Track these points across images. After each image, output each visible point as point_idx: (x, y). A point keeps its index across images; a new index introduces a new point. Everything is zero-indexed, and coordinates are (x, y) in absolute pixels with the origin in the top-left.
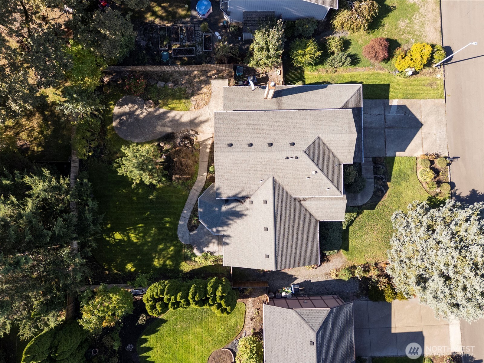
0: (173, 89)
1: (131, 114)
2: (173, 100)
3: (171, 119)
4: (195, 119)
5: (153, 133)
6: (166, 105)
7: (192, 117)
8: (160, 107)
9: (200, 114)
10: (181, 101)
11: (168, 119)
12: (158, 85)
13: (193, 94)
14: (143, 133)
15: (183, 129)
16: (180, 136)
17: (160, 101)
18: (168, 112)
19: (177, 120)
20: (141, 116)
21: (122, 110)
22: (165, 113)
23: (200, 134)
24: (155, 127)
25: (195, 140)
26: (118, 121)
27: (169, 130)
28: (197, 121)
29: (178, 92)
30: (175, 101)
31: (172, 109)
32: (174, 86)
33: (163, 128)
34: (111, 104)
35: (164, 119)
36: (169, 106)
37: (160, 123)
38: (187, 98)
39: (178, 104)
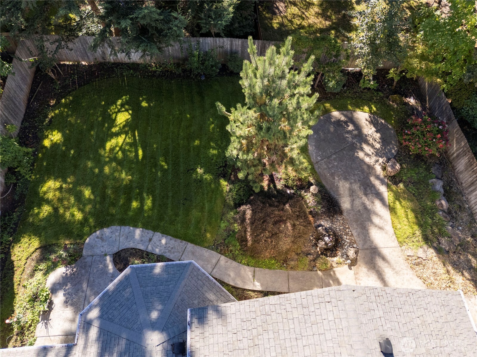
0: (437, 210)
1: (362, 138)
2: (413, 210)
3: (369, 207)
4: (384, 259)
5: (332, 175)
6: (397, 197)
7: (385, 252)
8: (388, 186)
9: (397, 269)
10: (416, 227)
11: (367, 203)
12: (434, 180)
13: (439, 251)
14: (329, 157)
15: (355, 234)
16: (338, 226)
17: (401, 185)
18: (382, 200)
19: (370, 220)
20: (361, 155)
21: (364, 124)
22: (379, 196)
23: (352, 272)
24: (346, 179)
25: (335, 259)
26: (343, 118)
27: (345, 204)
28: (380, 263)
29: (432, 219)
30: (411, 215)
31: (392, 210)
33: (347, 192)
34: (370, 108)
35: (366, 195)
36: (397, 203)
37: (356, 187)
38: (426, 239)
39: (405, 219)
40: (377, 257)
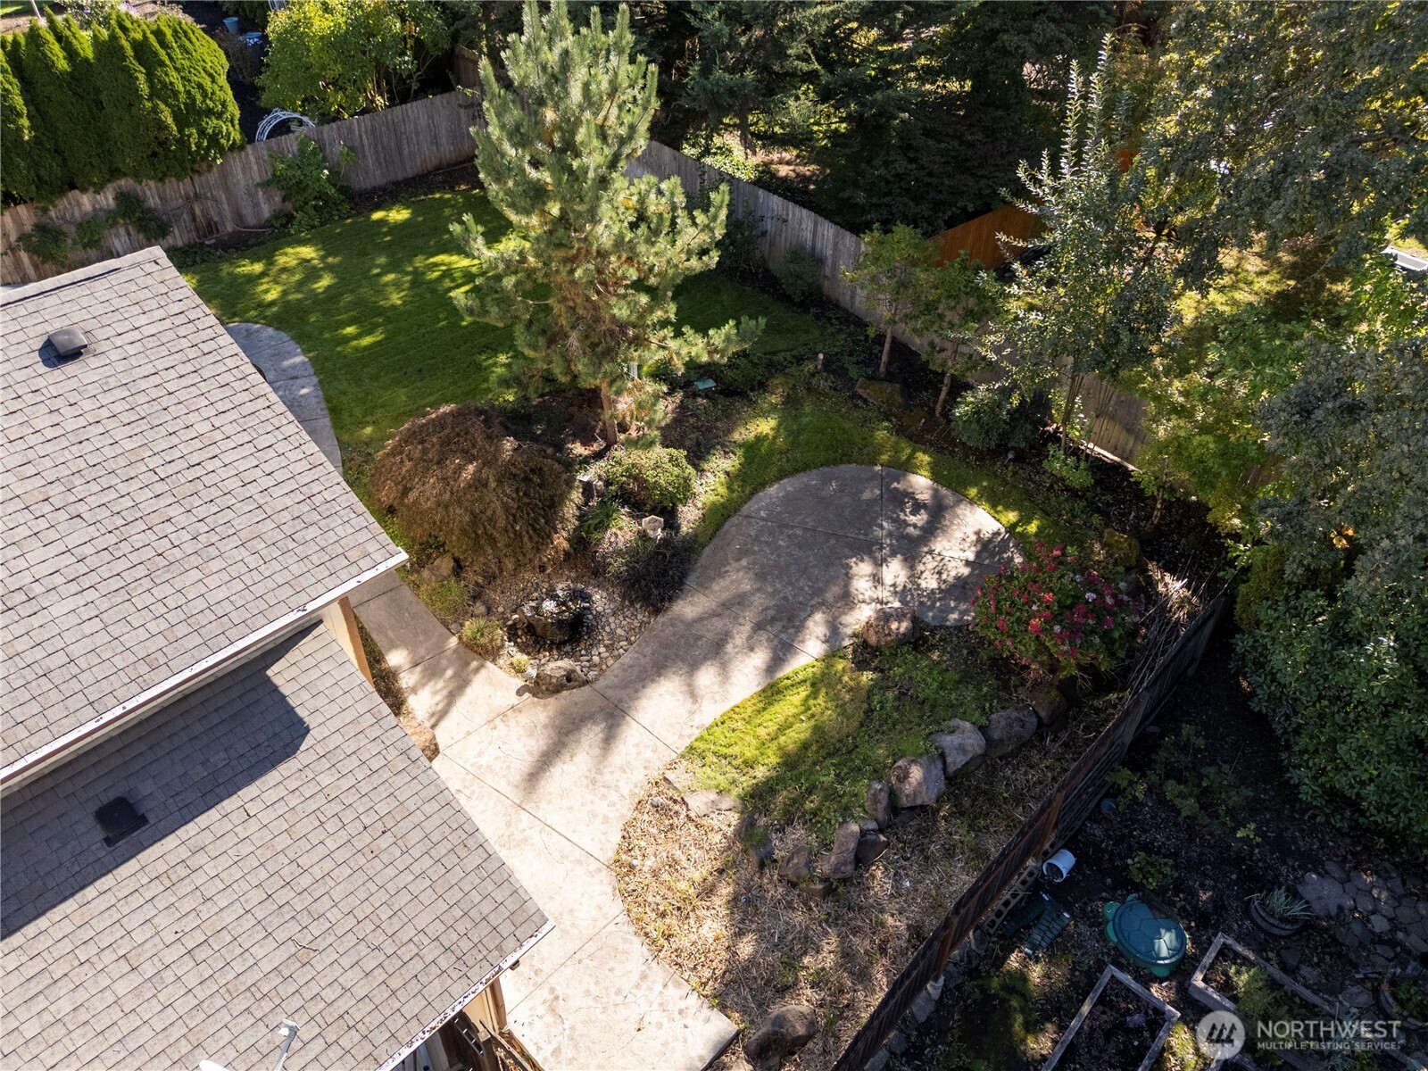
0: (877, 774)
1: (912, 548)
2: (818, 730)
3: (729, 648)
4: (609, 740)
5: (743, 553)
6: (820, 682)
7: (632, 736)
8: (833, 653)
9: (608, 778)
10: (774, 760)
11: (739, 639)
12: (968, 725)
13: (747, 833)
14: (783, 526)
15: (627, 659)
16: (616, 625)
17: (867, 677)
18: (776, 662)
19: (693, 666)
20: (863, 569)
21: (959, 535)
22: (782, 651)
23: (514, 700)
24: (761, 577)
25: (521, 658)
26: (924, 496)
27: (689, 607)
28: (591, 736)
29: (840, 779)
30: (799, 732)
31: (771, 692)
32: (893, 794)
33: (725, 596)
34: (1023, 522)
35: (759, 627)
36: (803, 692)
37: (759, 600)
38: (758, 798)
39: (773, 728)
40: (603, 725)
